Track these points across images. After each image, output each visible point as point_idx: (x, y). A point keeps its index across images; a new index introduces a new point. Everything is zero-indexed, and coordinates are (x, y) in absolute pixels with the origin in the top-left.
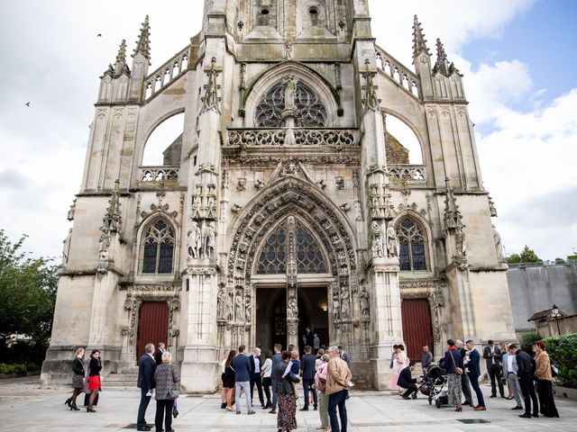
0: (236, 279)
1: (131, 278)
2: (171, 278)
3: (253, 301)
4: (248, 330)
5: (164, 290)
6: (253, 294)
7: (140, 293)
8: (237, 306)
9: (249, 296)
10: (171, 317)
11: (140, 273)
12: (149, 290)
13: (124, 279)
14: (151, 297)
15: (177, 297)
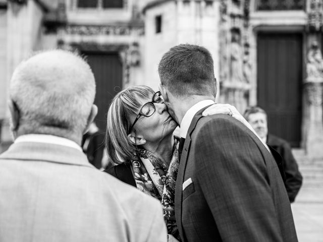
0: (233, 16)
1: (61, 15)
2: (125, 15)
3: (253, 52)
4: (247, 95)
5: (115, 33)
6: (252, 41)
7: (77, 39)
8: (233, 59)
9: (247, 45)
10: (128, 75)
11: (75, 7)
12: (91, 34)
13: (52, 17)
14: (95, 45)
15: (136, 44)
